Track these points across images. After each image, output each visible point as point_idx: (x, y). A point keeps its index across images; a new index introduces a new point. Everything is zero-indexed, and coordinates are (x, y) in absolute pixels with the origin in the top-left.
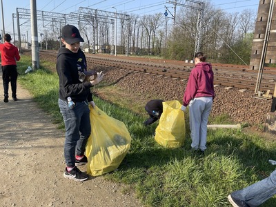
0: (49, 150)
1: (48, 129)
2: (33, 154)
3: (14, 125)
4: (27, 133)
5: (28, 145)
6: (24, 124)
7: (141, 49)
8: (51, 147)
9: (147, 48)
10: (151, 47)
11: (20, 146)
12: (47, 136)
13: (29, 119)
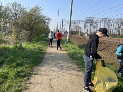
0: (76, 76)
1: (75, 67)
2: (70, 77)
3: (62, 63)
4: (67, 67)
5: (68, 72)
6: (65, 63)
7: (115, 34)
8: (76, 75)
9: (118, 34)
10: (120, 33)
11: (65, 72)
12: (74, 70)
13: (67, 62)
